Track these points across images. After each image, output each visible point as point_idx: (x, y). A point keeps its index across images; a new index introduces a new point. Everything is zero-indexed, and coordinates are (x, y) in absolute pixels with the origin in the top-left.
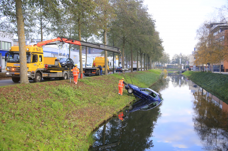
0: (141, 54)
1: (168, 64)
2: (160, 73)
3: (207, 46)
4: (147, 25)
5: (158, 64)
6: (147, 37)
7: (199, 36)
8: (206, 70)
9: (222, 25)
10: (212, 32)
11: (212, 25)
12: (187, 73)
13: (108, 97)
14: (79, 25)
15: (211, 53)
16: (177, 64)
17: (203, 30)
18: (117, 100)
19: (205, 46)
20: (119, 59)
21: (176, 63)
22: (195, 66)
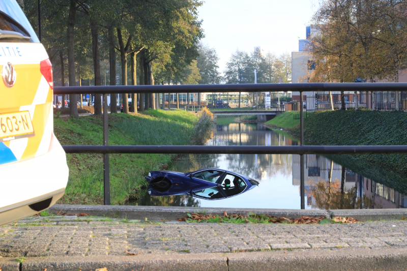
12: (285, 120)
15: (366, 42)
19: (347, 18)
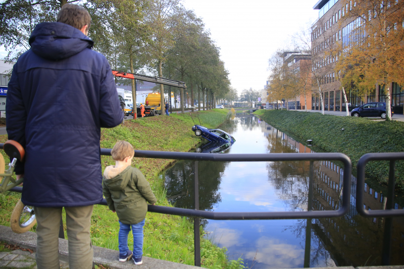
0: (203, 89)
1: (235, 102)
2: (226, 113)
3: (281, 79)
4: (210, 53)
5: (223, 102)
6: (210, 68)
7: (271, 66)
8: (281, 108)
9: (296, 54)
10: (286, 62)
11: (285, 54)
12: (259, 112)
13: (169, 140)
14: (131, 55)
15: (285, 87)
16: (246, 102)
17: (276, 60)
18: (180, 142)
19: (279, 78)
20: (175, 96)
21: (245, 100)
22: (268, 103)
